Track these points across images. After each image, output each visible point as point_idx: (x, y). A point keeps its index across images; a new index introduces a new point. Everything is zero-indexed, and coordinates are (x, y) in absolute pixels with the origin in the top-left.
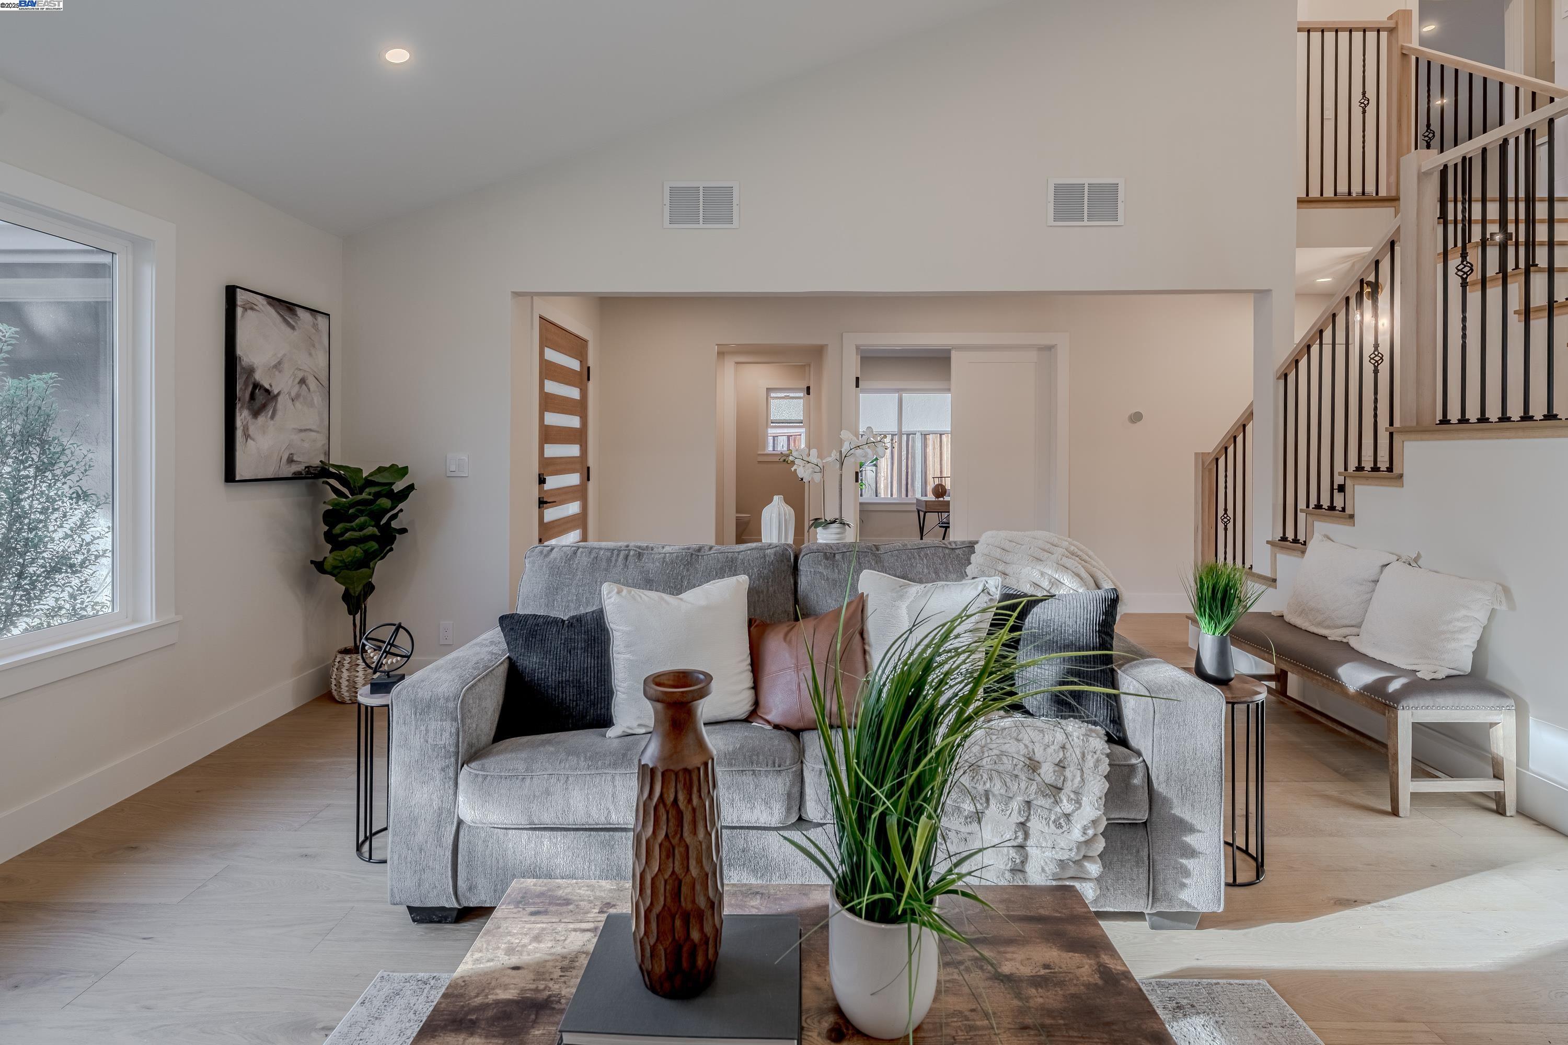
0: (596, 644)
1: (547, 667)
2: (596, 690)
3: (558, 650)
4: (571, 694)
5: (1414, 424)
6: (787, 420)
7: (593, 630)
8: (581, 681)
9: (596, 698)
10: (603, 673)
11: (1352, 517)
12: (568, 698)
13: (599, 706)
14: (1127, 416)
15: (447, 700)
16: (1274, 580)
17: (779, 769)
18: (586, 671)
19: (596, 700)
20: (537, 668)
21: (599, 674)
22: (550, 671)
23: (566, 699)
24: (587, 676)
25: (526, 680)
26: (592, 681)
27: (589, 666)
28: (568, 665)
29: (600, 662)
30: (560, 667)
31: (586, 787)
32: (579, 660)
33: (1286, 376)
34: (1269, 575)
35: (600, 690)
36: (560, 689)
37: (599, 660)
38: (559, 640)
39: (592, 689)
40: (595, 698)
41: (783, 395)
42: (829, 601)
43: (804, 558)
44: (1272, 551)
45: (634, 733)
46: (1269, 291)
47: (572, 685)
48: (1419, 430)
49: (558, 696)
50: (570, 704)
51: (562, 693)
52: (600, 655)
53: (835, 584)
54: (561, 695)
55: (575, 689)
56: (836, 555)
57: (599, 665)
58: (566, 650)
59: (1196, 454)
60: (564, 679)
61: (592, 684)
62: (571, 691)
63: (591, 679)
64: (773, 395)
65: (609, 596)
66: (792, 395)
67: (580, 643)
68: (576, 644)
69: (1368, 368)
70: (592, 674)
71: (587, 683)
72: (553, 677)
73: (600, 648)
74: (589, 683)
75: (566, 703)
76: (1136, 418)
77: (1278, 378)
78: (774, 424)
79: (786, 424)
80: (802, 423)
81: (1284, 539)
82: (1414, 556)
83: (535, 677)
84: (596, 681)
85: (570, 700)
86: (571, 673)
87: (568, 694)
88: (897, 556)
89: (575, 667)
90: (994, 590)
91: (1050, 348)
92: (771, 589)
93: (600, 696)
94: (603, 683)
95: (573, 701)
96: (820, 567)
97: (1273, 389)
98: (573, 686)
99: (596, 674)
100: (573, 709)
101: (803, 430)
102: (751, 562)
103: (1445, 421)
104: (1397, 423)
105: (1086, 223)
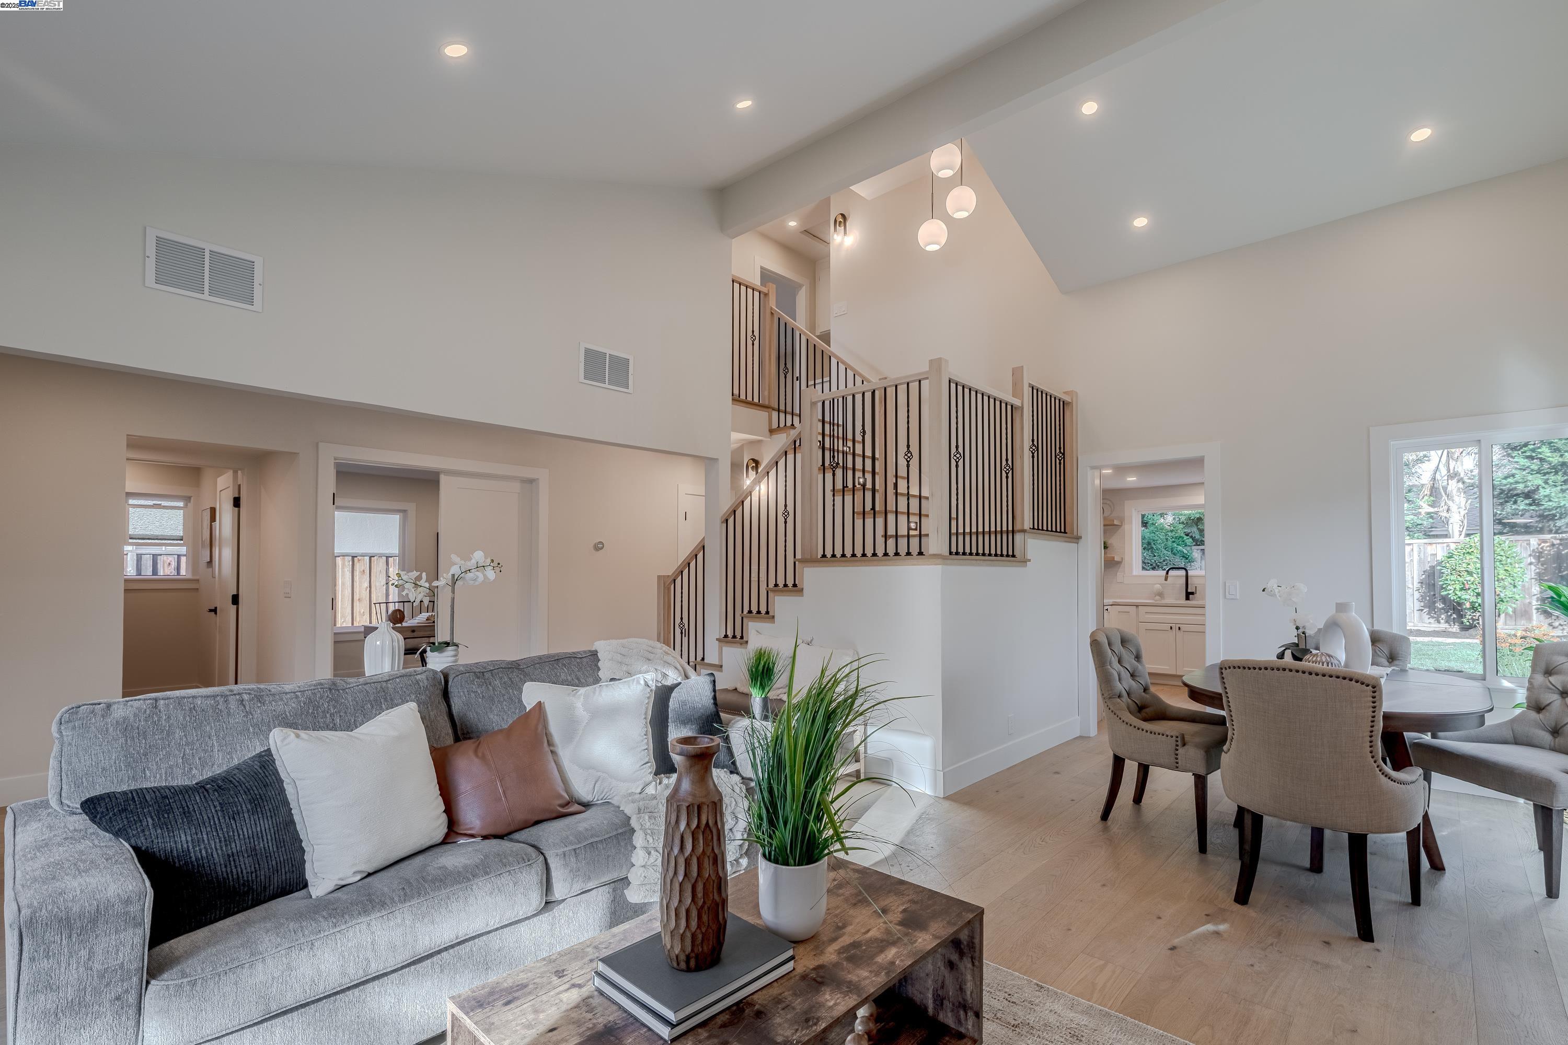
0: (265, 803)
1: (206, 842)
2: (276, 854)
3: (216, 819)
4: (248, 865)
5: (809, 557)
6: (157, 536)
7: (254, 788)
8: (257, 847)
9: (279, 862)
10: (280, 833)
11: (773, 617)
12: (244, 872)
13: (283, 870)
14: (592, 545)
15: (128, 902)
16: (721, 666)
17: (530, 863)
18: (260, 835)
19: (279, 865)
20: (191, 847)
21: (277, 835)
22: (213, 846)
23: (242, 872)
24: (263, 841)
25: (177, 865)
26: (270, 845)
27: (263, 829)
28: (236, 834)
29: (274, 821)
30: (225, 838)
31: (339, 945)
32: (249, 826)
33: (727, 521)
34: (717, 663)
35: (280, 853)
36: (232, 863)
37: (274, 819)
38: (212, 807)
39: (272, 854)
40: (277, 864)
41: (151, 503)
42: (491, 716)
43: (455, 680)
44: (719, 646)
45: (348, 883)
46: (717, 459)
47: (246, 855)
48: (810, 560)
49: (232, 872)
50: (248, 877)
51: (236, 867)
52: (273, 814)
53: (493, 700)
54: (234, 871)
55: (251, 858)
56: (485, 674)
57: (275, 825)
58: (227, 818)
59: (659, 577)
60: (235, 851)
61: (271, 848)
62: (247, 862)
63: (268, 842)
64: (131, 502)
65: (285, 743)
66: (164, 503)
67: (244, 806)
68: (239, 808)
69: (781, 520)
70: (269, 837)
71: (264, 848)
72: (219, 852)
73: (270, 806)
74: (267, 848)
75: (243, 877)
76: (599, 547)
77: (722, 523)
78: (134, 541)
79: (156, 541)
80: (182, 540)
81: (726, 636)
82: (810, 640)
83: (191, 858)
84: (274, 843)
85: (247, 873)
86: (243, 842)
87: (243, 866)
88: (540, 668)
89: (246, 833)
90: (651, 682)
91: (531, 481)
92: (431, 713)
93: (282, 859)
94: (282, 844)
95: (252, 873)
96: (474, 687)
97: (719, 528)
98: (248, 856)
99: (273, 836)
100: (253, 883)
101: (183, 550)
102: (404, 689)
103: (824, 556)
104: (799, 556)
105: (607, 386)
